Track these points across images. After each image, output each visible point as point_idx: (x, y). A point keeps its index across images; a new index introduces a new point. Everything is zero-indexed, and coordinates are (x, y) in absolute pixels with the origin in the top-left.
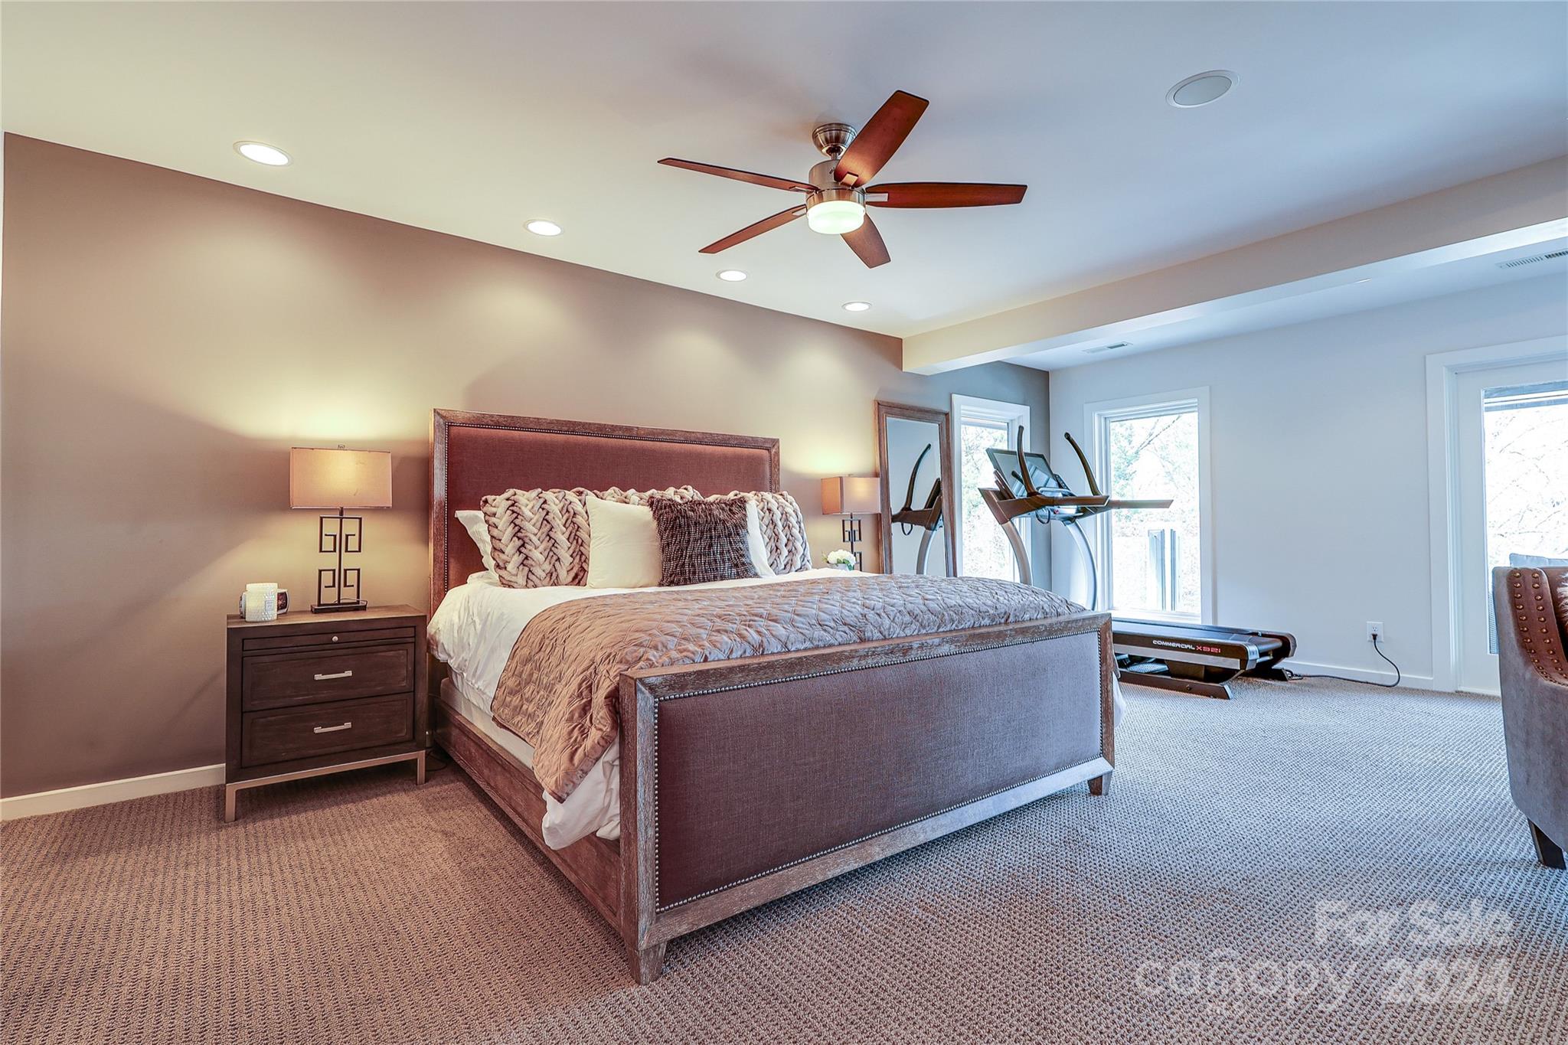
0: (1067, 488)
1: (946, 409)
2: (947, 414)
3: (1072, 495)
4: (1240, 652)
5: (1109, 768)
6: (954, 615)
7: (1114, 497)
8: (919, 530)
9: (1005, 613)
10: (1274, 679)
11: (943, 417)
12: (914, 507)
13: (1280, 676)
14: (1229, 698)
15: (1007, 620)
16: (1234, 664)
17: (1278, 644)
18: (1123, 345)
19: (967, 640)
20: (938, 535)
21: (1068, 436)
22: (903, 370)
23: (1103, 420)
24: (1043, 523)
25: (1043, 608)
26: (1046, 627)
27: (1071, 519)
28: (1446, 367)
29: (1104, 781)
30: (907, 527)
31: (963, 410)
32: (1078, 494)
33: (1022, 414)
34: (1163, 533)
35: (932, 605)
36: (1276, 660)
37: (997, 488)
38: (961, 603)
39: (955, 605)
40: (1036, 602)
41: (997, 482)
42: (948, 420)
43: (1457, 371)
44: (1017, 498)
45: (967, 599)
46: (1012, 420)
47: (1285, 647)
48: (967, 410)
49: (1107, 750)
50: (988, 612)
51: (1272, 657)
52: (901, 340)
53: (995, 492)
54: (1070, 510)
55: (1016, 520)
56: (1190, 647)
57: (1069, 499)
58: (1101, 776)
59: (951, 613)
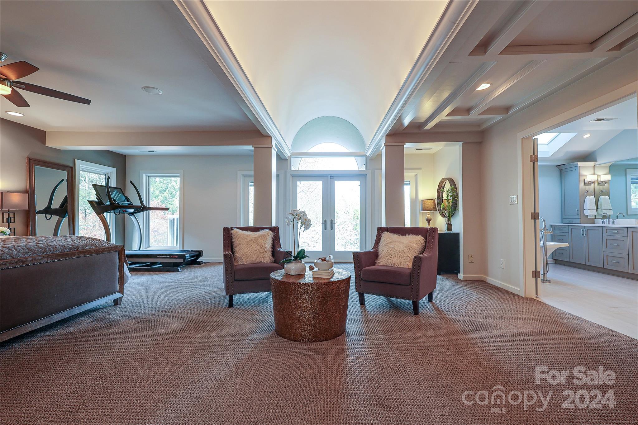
0: (131, 202)
1: (72, 165)
2: (72, 168)
3: (132, 205)
4: (183, 257)
5: (122, 295)
6: (52, 249)
7: (151, 206)
8: (56, 218)
9: (77, 247)
10: (197, 264)
11: (70, 169)
12: (53, 207)
13: (199, 263)
14: (179, 272)
15: (78, 249)
16: (181, 260)
17: (198, 253)
18: (153, 152)
19: (56, 257)
20: (66, 220)
21: (131, 182)
22: (46, 146)
23: (147, 177)
24: (117, 215)
25: (95, 245)
26: (94, 250)
27: (132, 214)
28: (242, 174)
29: (119, 300)
30: (49, 216)
31: (81, 166)
32: (135, 204)
33: (112, 171)
34: (174, 219)
35: (40, 245)
36: (197, 259)
37: (96, 200)
38: (56, 244)
39: (52, 245)
40: (93, 243)
41: (96, 198)
42: (72, 171)
43: (244, 176)
44: (106, 205)
45: (59, 243)
46: (107, 173)
47: (199, 254)
48: (83, 167)
49: (121, 290)
50: (69, 247)
51: (196, 258)
52: (45, 131)
53: (96, 202)
54: (132, 210)
55: (105, 214)
56: (169, 257)
57: (131, 206)
58: (118, 298)
59: (50, 248)
